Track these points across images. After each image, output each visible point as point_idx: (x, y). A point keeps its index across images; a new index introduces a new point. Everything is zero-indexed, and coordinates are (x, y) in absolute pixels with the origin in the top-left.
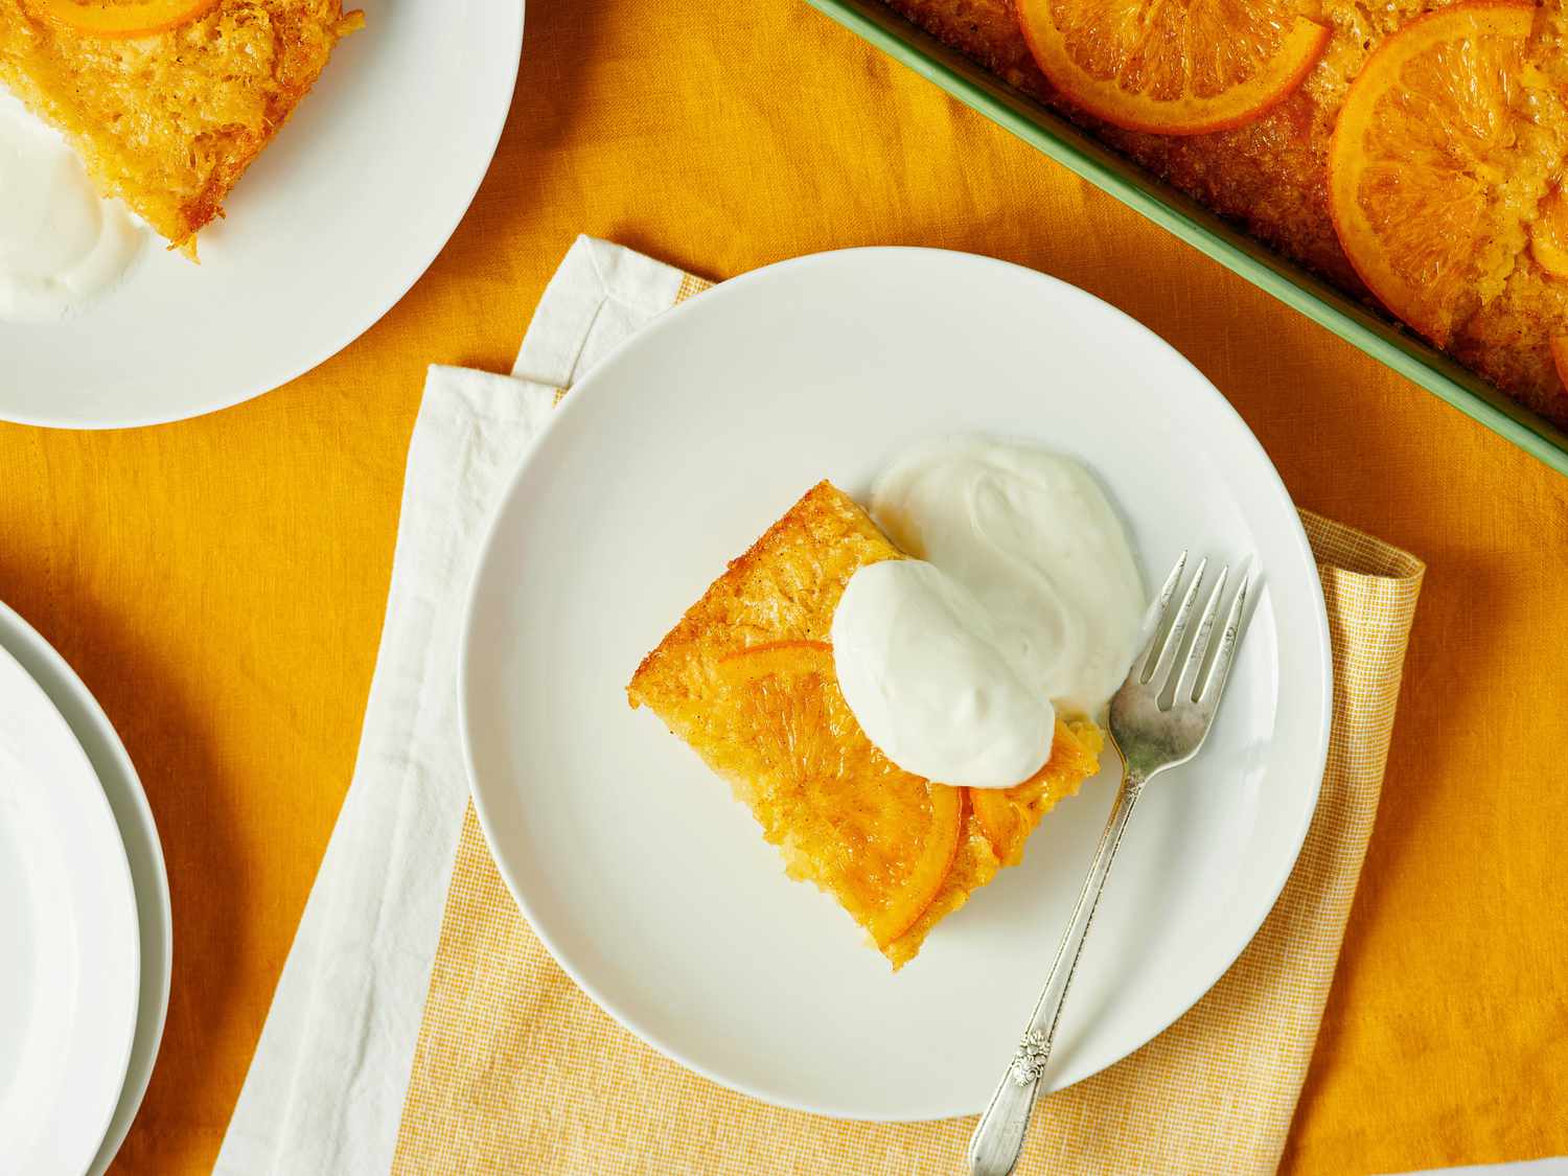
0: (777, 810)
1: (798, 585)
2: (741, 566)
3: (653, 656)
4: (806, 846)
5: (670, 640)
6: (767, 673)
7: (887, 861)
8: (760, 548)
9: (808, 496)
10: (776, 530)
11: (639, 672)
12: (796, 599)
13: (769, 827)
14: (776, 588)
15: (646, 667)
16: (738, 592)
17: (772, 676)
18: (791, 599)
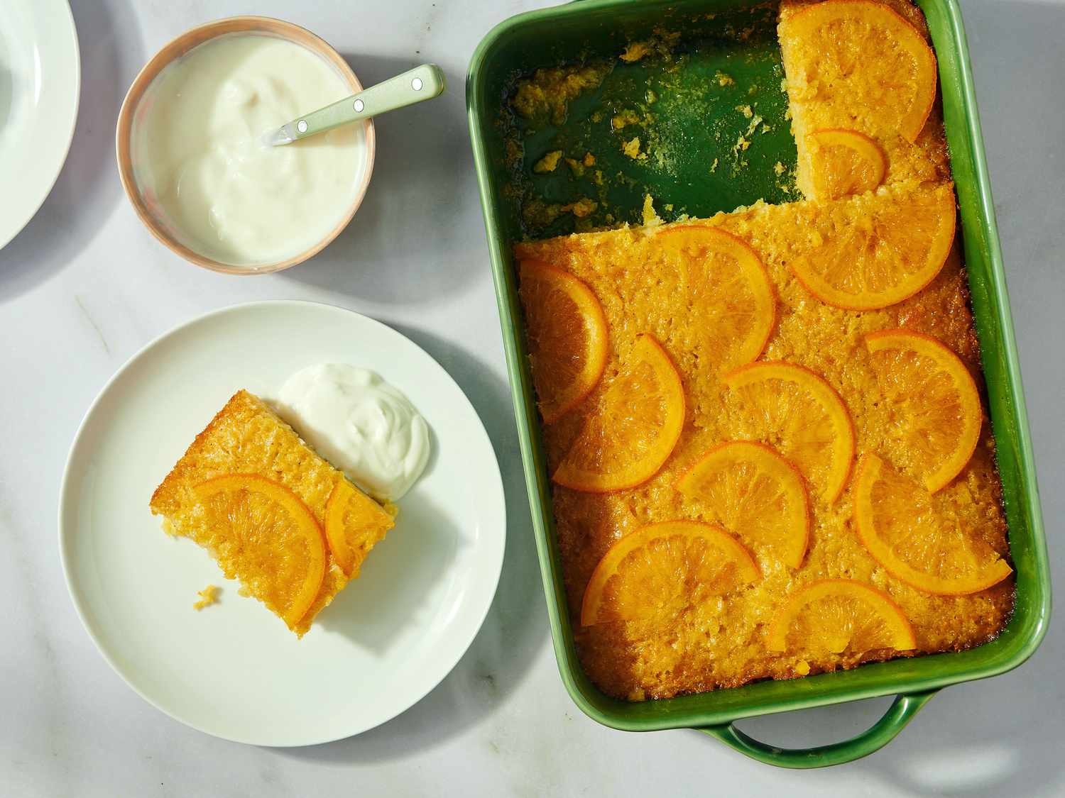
0: (230, 563)
1: (231, 443)
2: (201, 438)
3: (161, 487)
4: (247, 580)
5: (168, 478)
6: (218, 491)
7: (289, 584)
8: (210, 428)
9: (233, 399)
10: (219, 416)
11: (154, 496)
12: (230, 453)
13: (226, 570)
14: (220, 447)
15: (157, 493)
16: (201, 451)
17: (221, 493)
18: (228, 452)
